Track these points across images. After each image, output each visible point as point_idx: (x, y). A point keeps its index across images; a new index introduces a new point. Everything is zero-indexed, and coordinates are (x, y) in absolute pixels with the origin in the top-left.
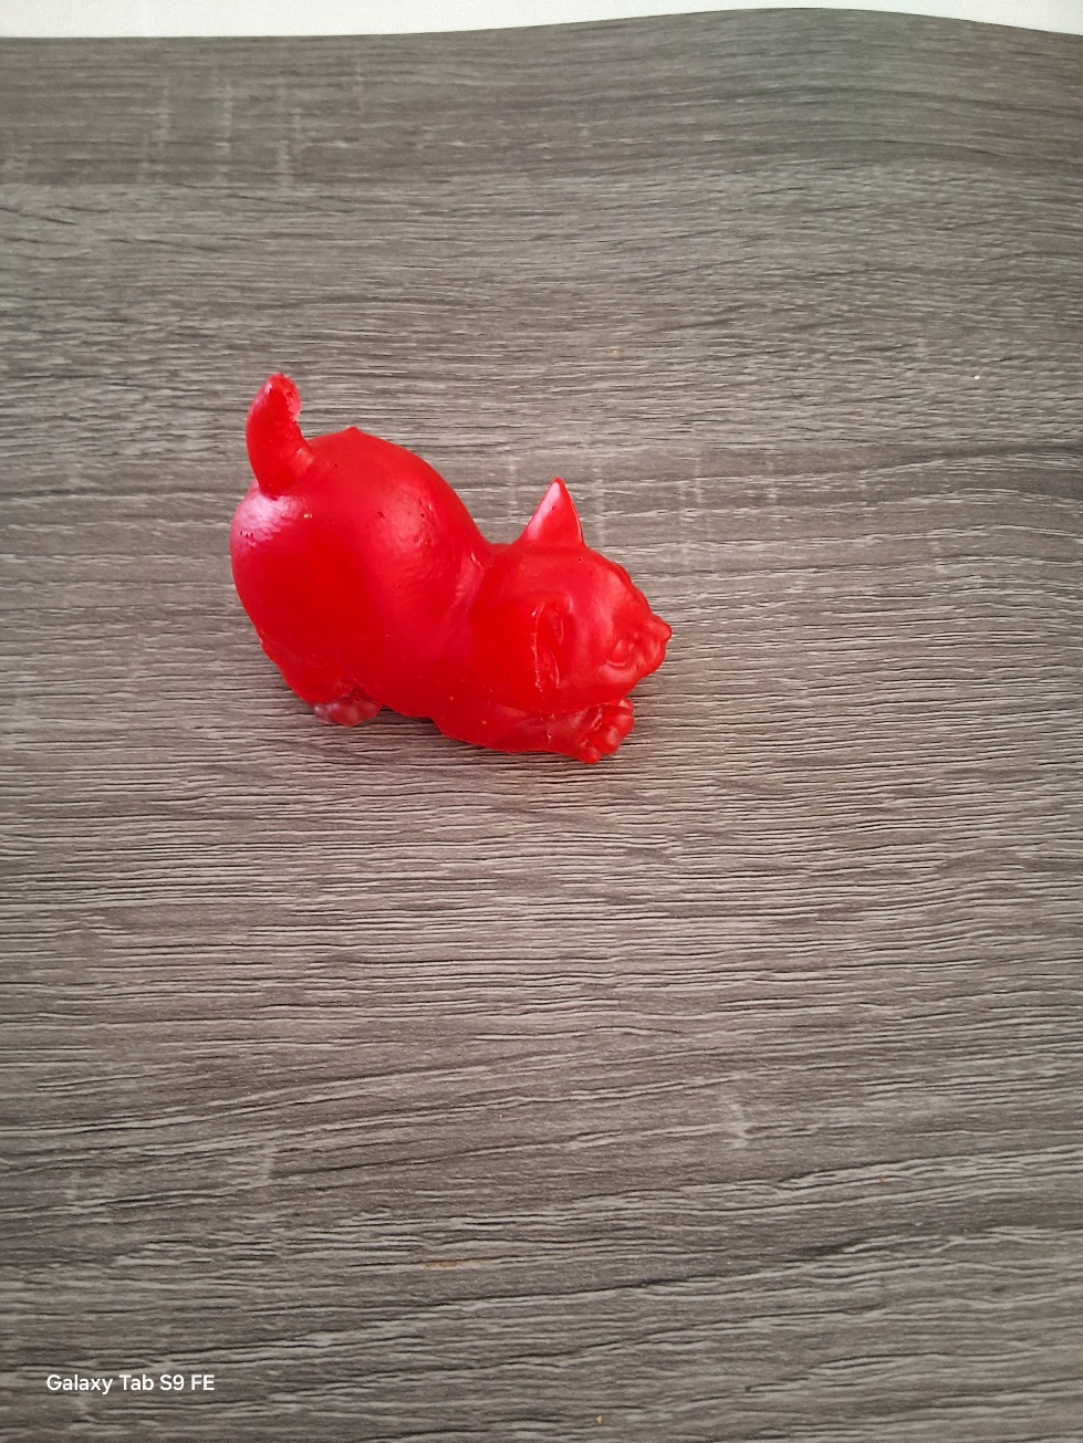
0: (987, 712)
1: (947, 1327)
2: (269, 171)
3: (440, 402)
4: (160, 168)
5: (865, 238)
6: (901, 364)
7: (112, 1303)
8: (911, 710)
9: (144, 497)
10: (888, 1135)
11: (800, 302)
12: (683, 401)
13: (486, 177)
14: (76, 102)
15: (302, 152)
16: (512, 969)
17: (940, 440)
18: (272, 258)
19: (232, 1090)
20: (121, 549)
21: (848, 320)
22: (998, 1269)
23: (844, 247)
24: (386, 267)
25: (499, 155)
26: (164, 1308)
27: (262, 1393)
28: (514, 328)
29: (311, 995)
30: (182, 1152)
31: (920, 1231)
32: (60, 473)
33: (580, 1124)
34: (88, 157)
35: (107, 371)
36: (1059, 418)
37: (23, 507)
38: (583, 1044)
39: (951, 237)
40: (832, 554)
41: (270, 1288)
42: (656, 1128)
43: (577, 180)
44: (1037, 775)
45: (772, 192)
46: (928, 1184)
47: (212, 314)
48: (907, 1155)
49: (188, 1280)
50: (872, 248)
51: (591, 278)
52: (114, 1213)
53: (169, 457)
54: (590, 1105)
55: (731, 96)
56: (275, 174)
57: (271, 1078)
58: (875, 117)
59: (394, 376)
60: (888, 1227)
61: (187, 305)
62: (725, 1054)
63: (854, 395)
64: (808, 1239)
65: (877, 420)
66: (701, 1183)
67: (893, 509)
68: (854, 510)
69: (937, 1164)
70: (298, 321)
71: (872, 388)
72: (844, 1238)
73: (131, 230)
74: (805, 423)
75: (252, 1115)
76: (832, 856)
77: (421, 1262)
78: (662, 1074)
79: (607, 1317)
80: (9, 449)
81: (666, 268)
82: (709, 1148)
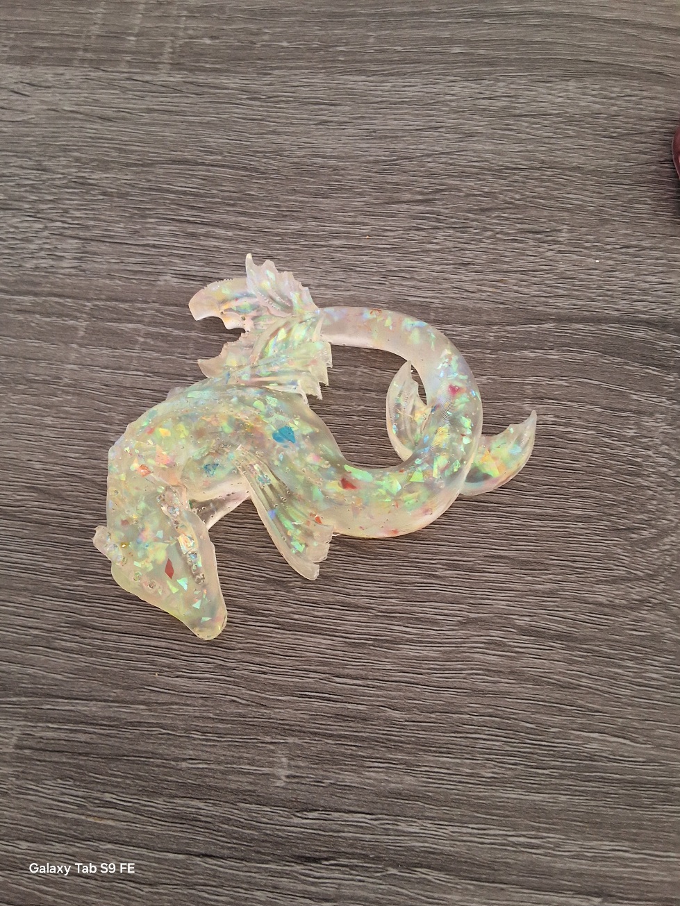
0: (527, 516)
2: (156, 61)
3: (225, 245)
4: (89, 55)
5: (546, 140)
6: (546, 245)
9: (31, 298)
10: (372, 796)
11: (486, 189)
12: (387, 260)
13: (297, 72)
15: (180, 46)
16: (177, 647)
17: (557, 308)
18: (144, 128)
19: (3, 692)
20: (11, 333)
21: (517, 207)
22: (412, 894)
24: (215, 139)
25: (309, 54)
28: (288, 192)
29: (58, 643)
31: (372, 861)
33: (191, 752)
34: (47, 45)
38: (206, 703)
39: (613, 144)
42: (234, 763)
43: (357, 78)
44: (546, 567)
45: (490, 98)
46: (386, 832)
47: (98, 168)
48: (379, 811)
50: (550, 150)
51: (348, 158)
53: (51, 271)
54: (200, 742)
55: (480, 16)
56: (160, 63)
57: (25, 690)
58: (582, 39)
59: (202, 223)
60: (353, 854)
61: (84, 160)
62: (287, 725)
63: (505, 267)
64: (304, 851)
65: (516, 288)
66: (250, 803)
67: (507, 358)
68: (481, 356)
69: (395, 820)
70: (150, 177)
71: (520, 263)
72: (325, 855)
73: (61, 102)
74: (466, 286)
75: (11, 710)
76: (393, 603)
77: (83, 814)
78: (247, 731)
79: (176, 869)
81: (401, 154)
82: (261, 782)
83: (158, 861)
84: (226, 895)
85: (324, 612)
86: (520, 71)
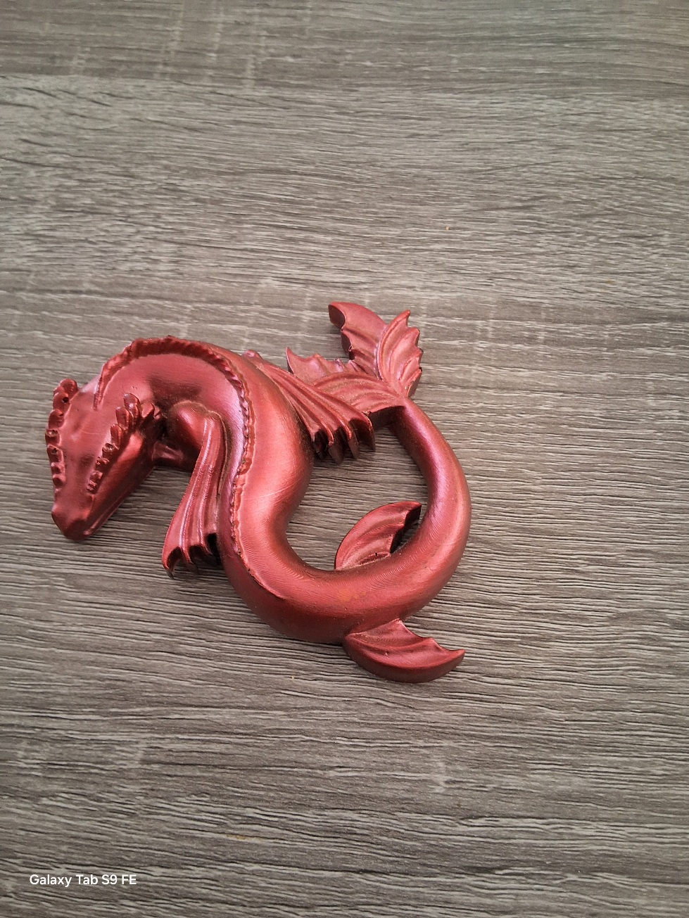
0: (665, 510)
2: (239, 76)
3: (326, 250)
4: (169, 69)
5: (638, 153)
6: (649, 249)
7: (35, 826)
8: (612, 503)
9: (128, 300)
10: (539, 799)
11: (585, 197)
12: (491, 262)
13: (383, 89)
14: (122, 19)
15: (263, 63)
16: (310, 649)
17: (668, 307)
18: (233, 139)
19: (125, 703)
20: (109, 335)
21: (617, 213)
22: (596, 901)
24: (305, 150)
25: (394, 73)
26: (65, 835)
27: (116, 898)
28: (384, 200)
29: (183, 648)
30: (89, 738)
31: (548, 867)
32: (78, 279)
33: (338, 760)
34: (124, 58)
35: (116, 211)
37: (52, 300)
38: (349, 707)
40: (576, 383)
41: (129, 833)
42: (387, 770)
43: (444, 95)
45: (579, 115)
46: (560, 837)
47: (188, 176)
48: (550, 815)
49: (82, 820)
50: (643, 162)
51: (442, 168)
52: (43, 770)
53: (147, 274)
54: (347, 748)
55: (560, 41)
56: (242, 78)
57: (149, 699)
58: (662, 63)
59: (300, 229)
60: (527, 861)
61: (172, 168)
62: (440, 727)
63: (612, 269)
64: (474, 861)
65: (625, 289)
66: (410, 812)
67: (624, 356)
68: (597, 353)
69: (569, 824)
70: (242, 185)
71: (625, 265)
72: (497, 864)
73: (145, 113)
74: (574, 287)
75: (135, 721)
76: (537, 601)
77: (223, 833)
78: (397, 735)
79: (334, 889)
80: (49, 259)
81: (496, 165)
82: (419, 789)
83: (312, 880)
85: (465, 609)
86: (604, 90)
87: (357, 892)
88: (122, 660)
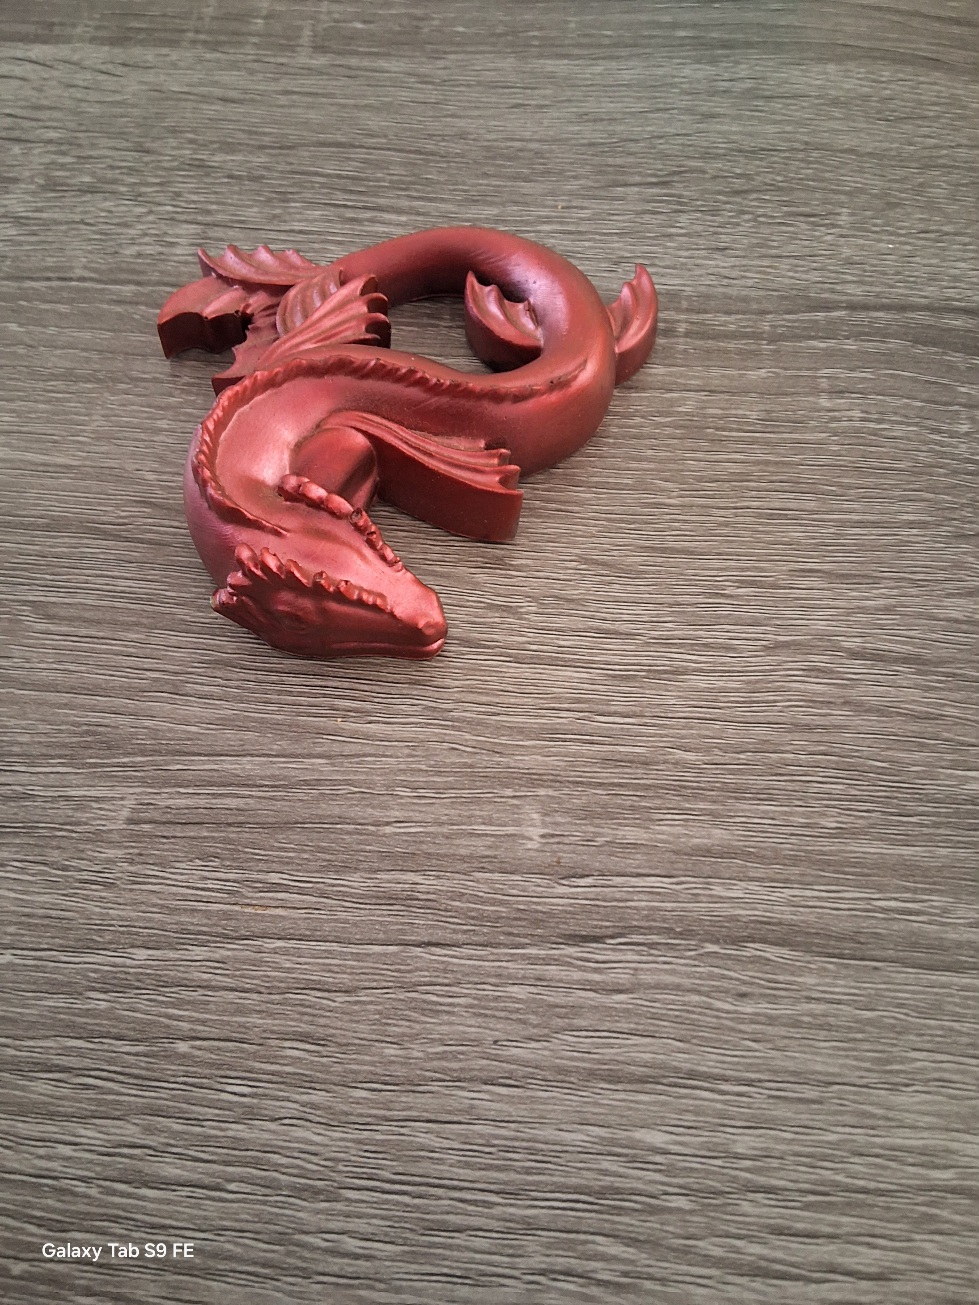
0: (842, 524)
1: (687, 1019)
2: (292, 43)
4: (202, 37)
5: (809, 122)
6: (822, 229)
8: (770, 517)
9: (133, 288)
10: (668, 854)
11: (738, 171)
12: (616, 245)
13: (477, 56)
15: (325, 30)
16: (366, 688)
17: (846, 294)
18: (279, 110)
19: (107, 752)
20: (104, 326)
21: (780, 189)
22: (746, 978)
23: (789, 128)
24: (374, 122)
25: (494, 39)
26: (15, 912)
27: (80, 990)
28: (477, 176)
29: (190, 688)
30: (56, 794)
31: (680, 935)
32: (68, 264)
33: (397, 814)
34: (144, 26)
35: (123, 189)
36: (962, 285)
37: (33, 289)
38: (414, 753)
39: (891, 126)
40: (726, 381)
41: (105, 908)
42: (463, 824)
43: (557, 62)
44: (876, 580)
45: (731, 80)
46: (695, 898)
47: (220, 150)
48: (681, 873)
49: (38, 893)
50: (814, 131)
51: (555, 141)
53: (160, 258)
54: (409, 800)
56: (298, 46)
57: (142, 747)
58: (837, 24)
59: (365, 208)
60: (650, 928)
61: (201, 142)
62: (536, 774)
63: (774, 252)
64: (577, 928)
65: (792, 274)
66: (492, 872)
67: (790, 349)
68: (753, 347)
69: (707, 883)
70: (291, 160)
71: (792, 247)
72: (609, 932)
73: (167, 83)
74: (726, 272)
75: (121, 773)
76: (670, 629)
77: (237, 904)
78: (478, 784)
79: (385, 967)
80: (31, 243)
81: (624, 136)
82: (505, 845)
83: (357, 957)
84: (466, 996)
86: (765, 54)
87: (417, 969)
88: (106, 702)
